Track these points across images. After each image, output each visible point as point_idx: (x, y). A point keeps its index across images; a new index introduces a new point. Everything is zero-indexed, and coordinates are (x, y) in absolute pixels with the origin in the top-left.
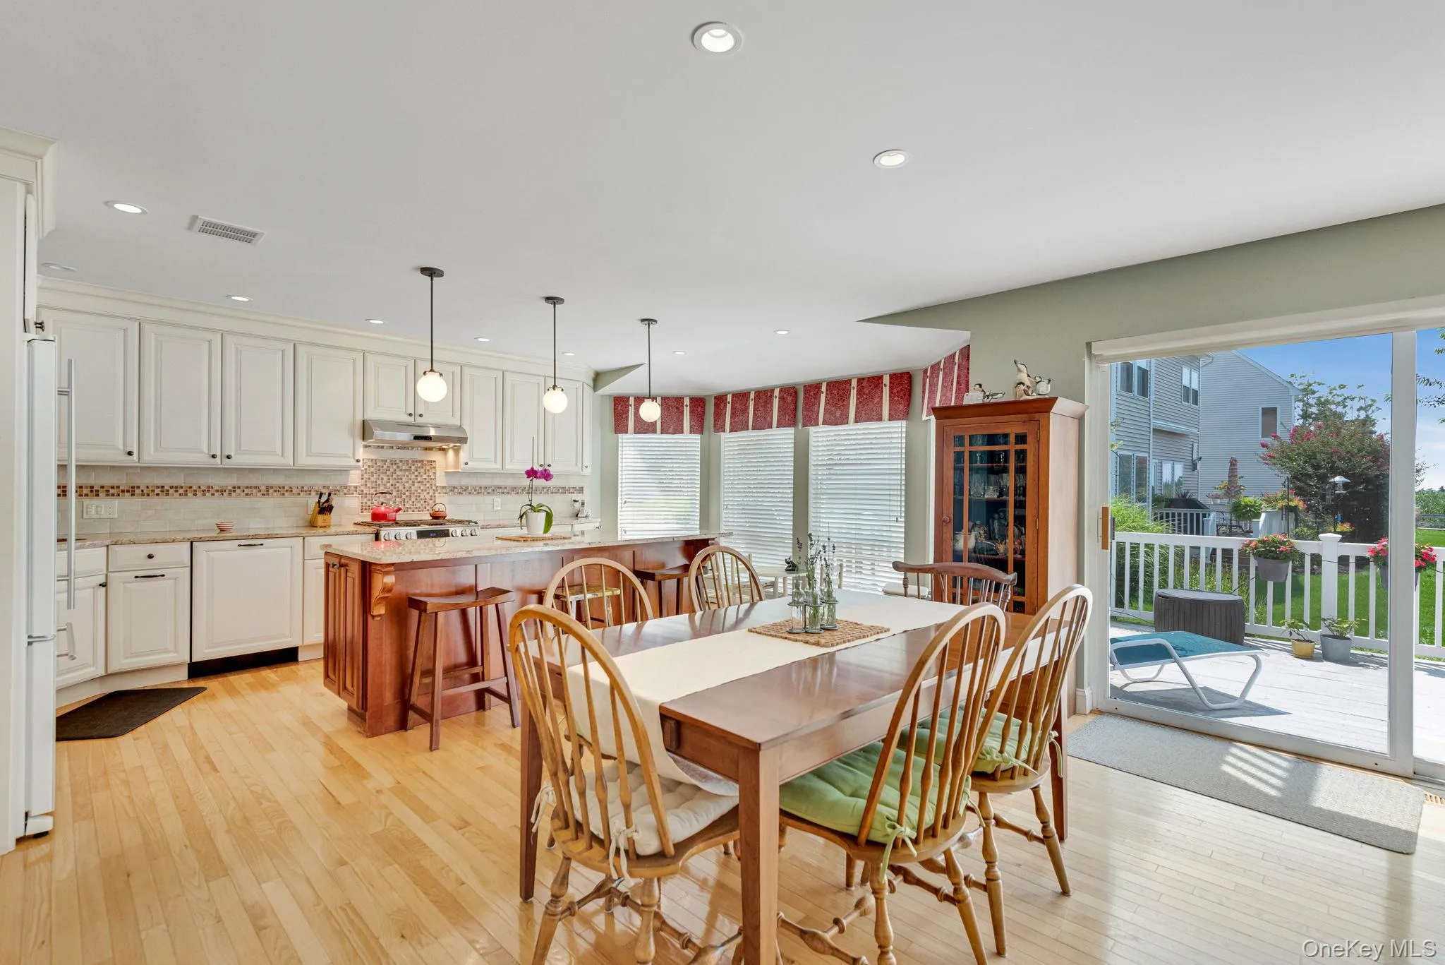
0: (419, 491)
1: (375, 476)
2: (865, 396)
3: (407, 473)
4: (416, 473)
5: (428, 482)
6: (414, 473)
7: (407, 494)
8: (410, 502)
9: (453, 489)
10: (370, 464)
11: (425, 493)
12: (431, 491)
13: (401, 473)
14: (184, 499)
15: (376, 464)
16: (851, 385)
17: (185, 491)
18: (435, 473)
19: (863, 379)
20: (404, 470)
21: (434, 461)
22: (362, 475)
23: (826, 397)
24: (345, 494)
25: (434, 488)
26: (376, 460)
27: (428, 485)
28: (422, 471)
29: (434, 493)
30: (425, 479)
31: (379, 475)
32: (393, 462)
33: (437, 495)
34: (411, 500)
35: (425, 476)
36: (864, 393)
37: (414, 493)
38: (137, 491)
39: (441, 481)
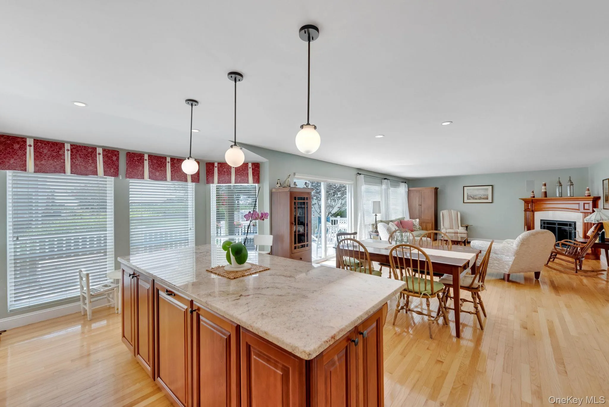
2: (175, 168)
16: (166, 160)
19: (175, 159)
23: (149, 163)
36: (175, 166)
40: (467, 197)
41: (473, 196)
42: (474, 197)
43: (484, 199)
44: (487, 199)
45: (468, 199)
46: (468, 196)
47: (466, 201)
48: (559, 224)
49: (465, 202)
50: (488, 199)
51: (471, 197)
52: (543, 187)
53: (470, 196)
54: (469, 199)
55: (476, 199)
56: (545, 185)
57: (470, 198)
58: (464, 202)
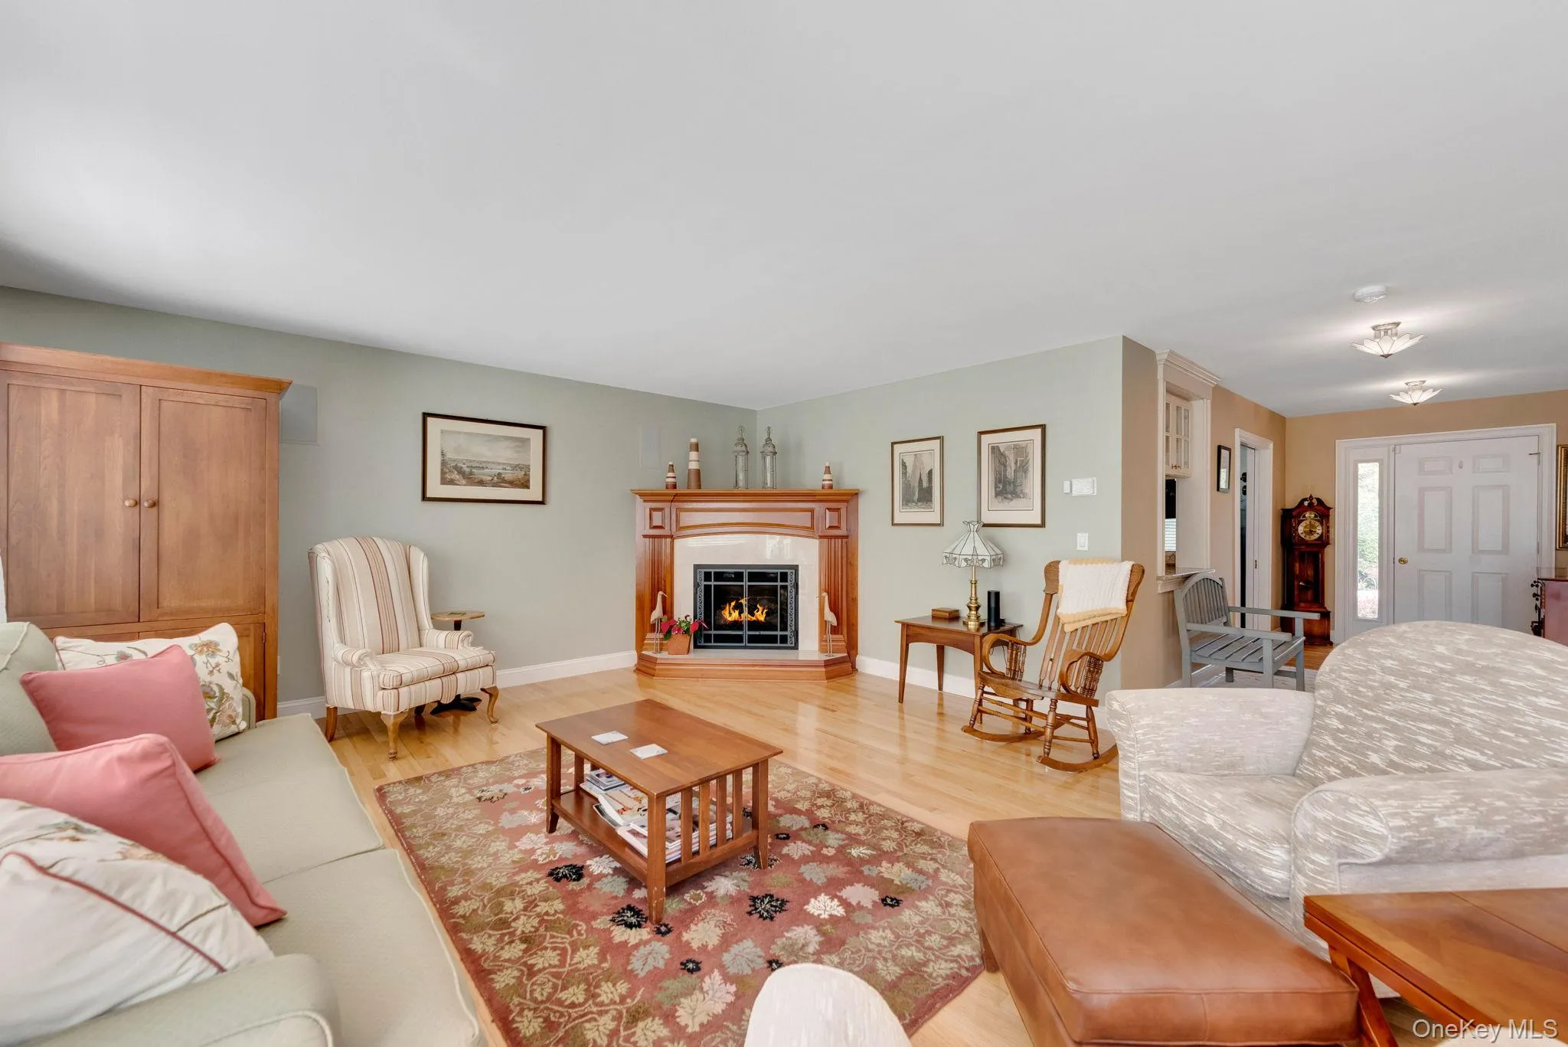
40: (443, 473)
41: (467, 470)
42: (471, 473)
43: (513, 484)
44: (525, 484)
45: (445, 481)
46: (444, 463)
47: (435, 489)
48: (753, 576)
49: (429, 495)
50: (528, 487)
51: (460, 471)
52: (693, 455)
53: (456, 467)
54: (452, 482)
55: (481, 483)
56: (696, 447)
57: (455, 476)
58: (424, 498)
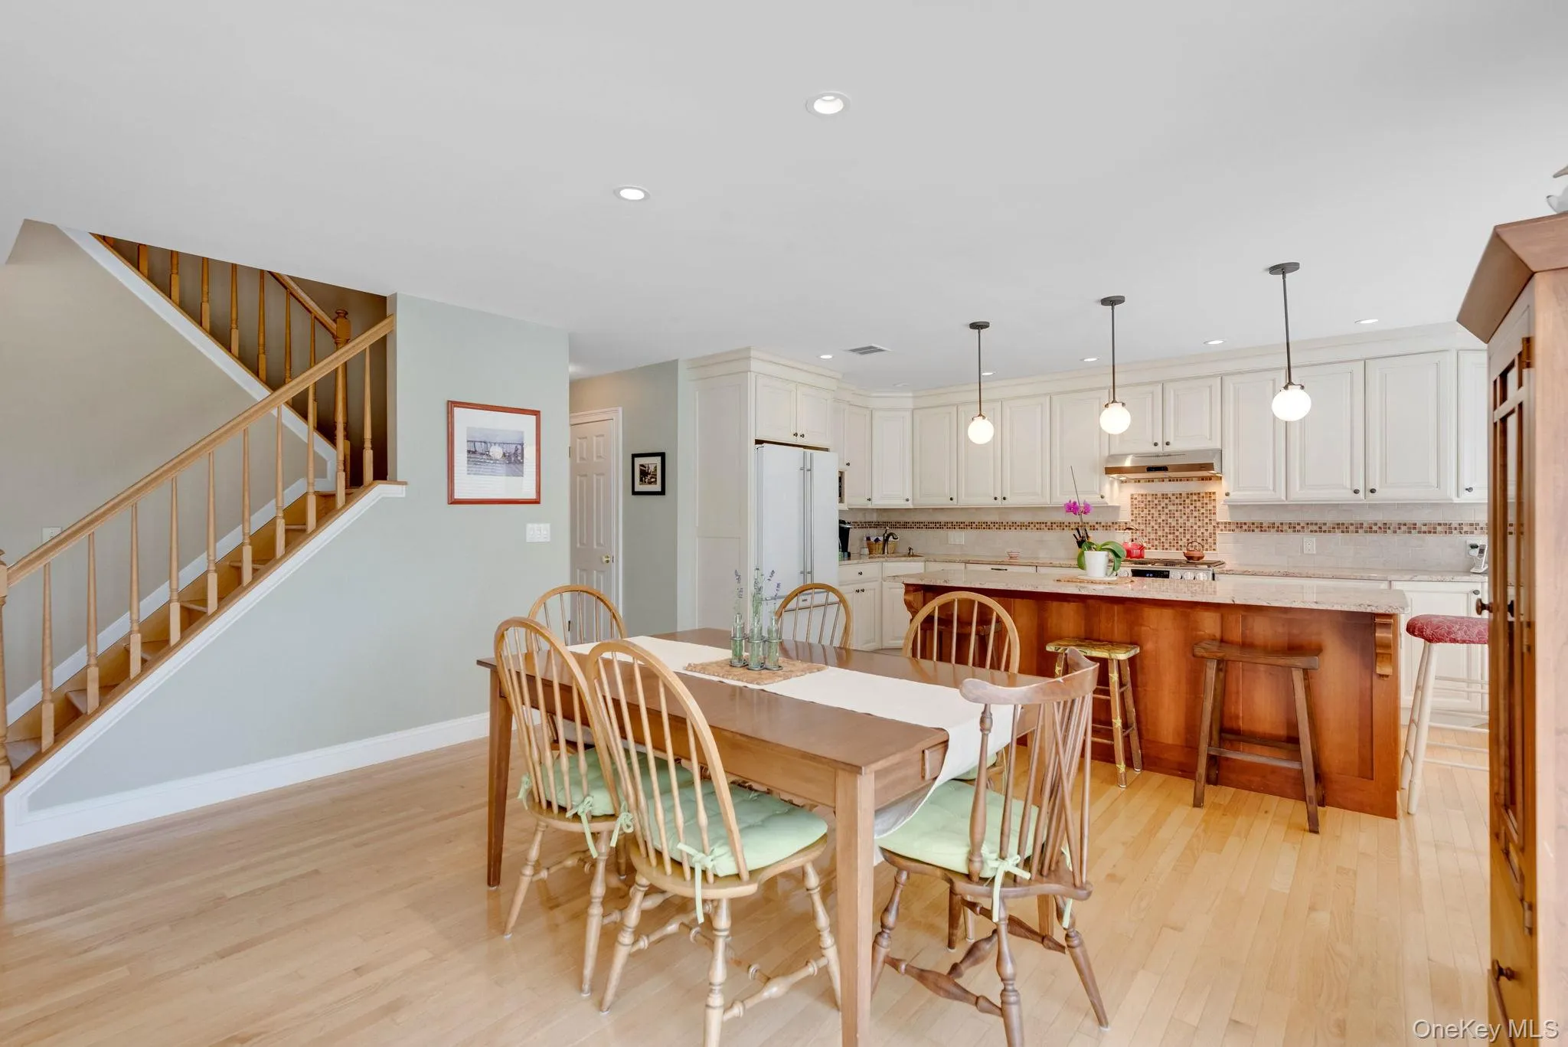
0: (1195, 527)
1: (1146, 511)
3: (1181, 507)
4: (1192, 507)
5: (1207, 517)
6: (1188, 507)
7: (1181, 530)
8: (1185, 540)
9: (1240, 526)
10: (1140, 498)
11: (1202, 530)
12: (1210, 528)
13: (1174, 508)
14: (999, 532)
15: (1146, 499)
17: (1000, 526)
18: (1214, 507)
20: (1177, 504)
21: (1214, 493)
22: (1132, 511)
24: (1116, 529)
25: (1214, 523)
26: (1146, 495)
27: (1207, 520)
28: (1198, 504)
29: (1214, 530)
30: (1203, 513)
31: (1149, 511)
32: (1165, 496)
33: (1218, 532)
34: (1185, 537)
35: (1202, 511)
37: (1188, 530)
38: (974, 526)
39: (1222, 515)
